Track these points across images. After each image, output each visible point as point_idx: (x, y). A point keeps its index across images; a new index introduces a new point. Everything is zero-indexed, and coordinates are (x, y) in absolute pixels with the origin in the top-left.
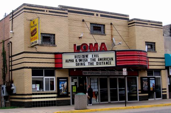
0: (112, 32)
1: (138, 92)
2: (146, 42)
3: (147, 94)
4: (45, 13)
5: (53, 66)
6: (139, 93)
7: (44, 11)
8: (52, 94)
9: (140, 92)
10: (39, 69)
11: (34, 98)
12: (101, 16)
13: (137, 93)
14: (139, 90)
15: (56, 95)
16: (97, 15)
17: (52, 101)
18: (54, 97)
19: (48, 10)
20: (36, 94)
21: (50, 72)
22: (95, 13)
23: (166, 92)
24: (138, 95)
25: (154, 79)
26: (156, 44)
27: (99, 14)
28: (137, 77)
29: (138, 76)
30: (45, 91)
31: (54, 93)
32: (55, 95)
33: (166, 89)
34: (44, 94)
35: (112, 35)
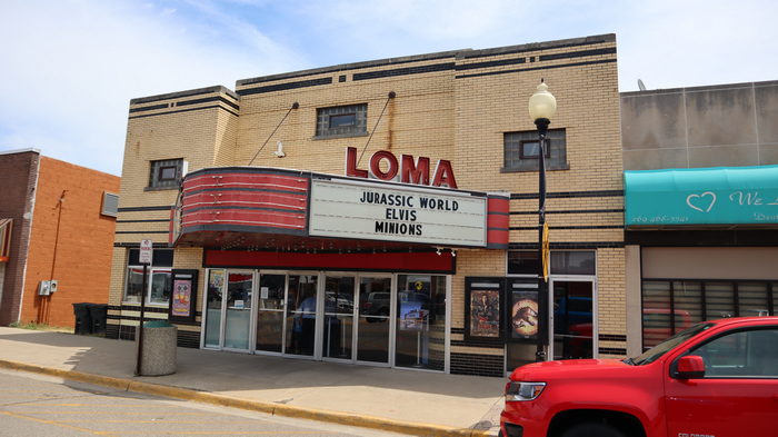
0: (391, 121)
1: (448, 336)
2: (505, 134)
3: (499, 353)
4: (169, 109)
6: (453, 343)
8: (161, 311)
9: (460, 337)
11: (124, 318)
12: (356, 77)
13: (441, 341)
14: (454, 331)
16: (342, 79)
19: (175, 101)
20: (130, 309)
22: (335, 76)
23: (620, 352)
24: (448, 349)
26: (569, 133)
27: (349, 74)
28: (449, 278)
29: (453, 272)
30: (149, 302)
31: (164, 311)
33: (622, 338)
34: (146, 309)
35: (391, 132)
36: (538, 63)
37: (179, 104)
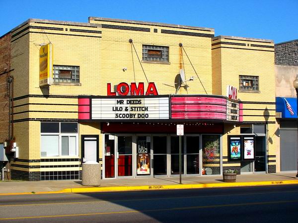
0: (181, 58)
1: (222, 160)
3: (239, 165)
4: (64, 32)
5: (75, 116)
6: (224, 163)
7: (62, 29)
8: (72, 160)
9: (226, 160)
10: (53, 121)
11: (43, 167)
13: (219, 163)
14: (224, 158)
15: (78, 162)
16: (156, 31)
17: (72, 172)
19: (69, 27)
20: (47, 160)
22: (152, 28)
23: (274, 161)
24: (222, 165)
26: (260, 79)
27: (159, 29)
28: (221, 136)
29: (223, 133)
30: (61, 156)
33: (274, 156)
34: (60, 160)
35: (181, 64)
36: (250, 47)
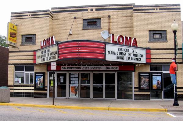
1: (133, 89)
2: (149, 31)
3: (149, 93)
4: (28, 17)
5: (32, 62)
6: (135, 91)
8: (30, 86)
9: (137, 90)
10: (20, 65)
11: (15, 89)
12: (97, 10)
13: (132, 91)
14: (135, 88)
16: (92, 10)
17: (30, 93)
18: (33, 90)
20: (17, 86)
21: (30, 67)
22: (89, 9)
23: (182, 91)
24: (134, 93)
25: (160, 75)
26: (167, 32)
27: (94, 8)
28: (133, 73)
29: (135, 71)
30: (25, 84)
31: (33, 86)
32: (33, 88)
33: (182, 88)
34: (24, 86)
35: (109, 28)
36: (158, 11)
37: (32, 15)
